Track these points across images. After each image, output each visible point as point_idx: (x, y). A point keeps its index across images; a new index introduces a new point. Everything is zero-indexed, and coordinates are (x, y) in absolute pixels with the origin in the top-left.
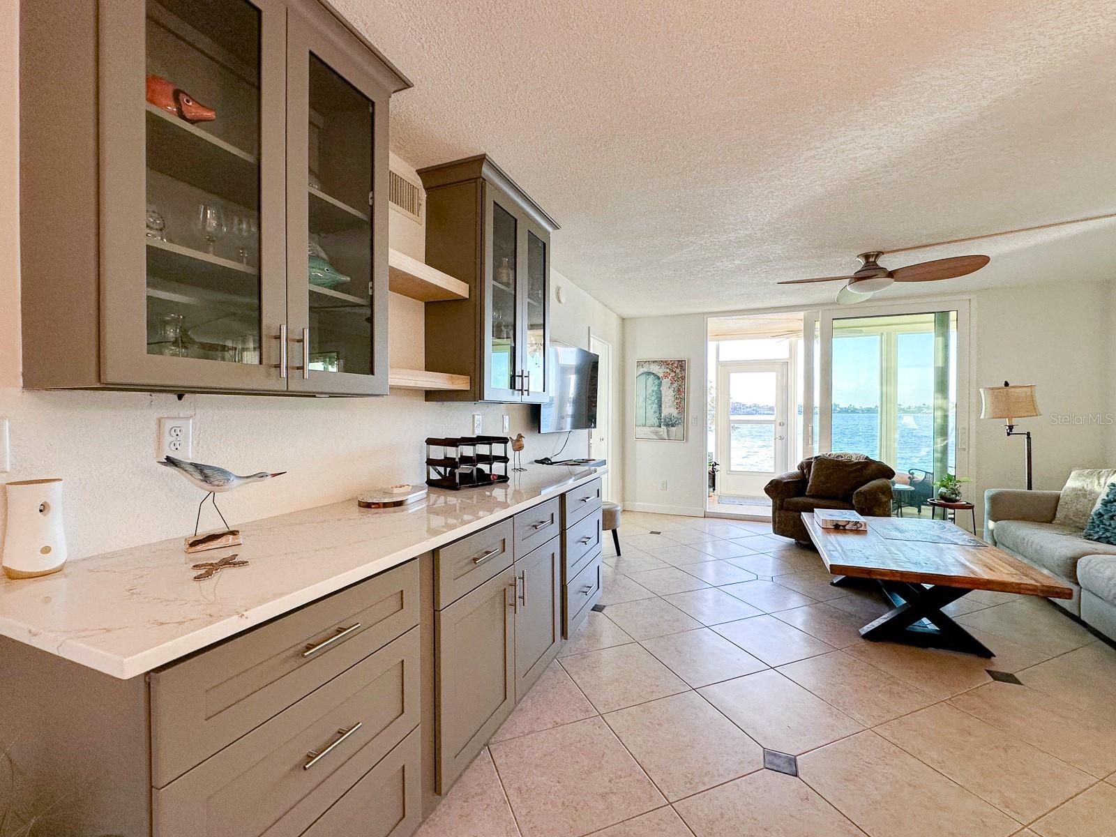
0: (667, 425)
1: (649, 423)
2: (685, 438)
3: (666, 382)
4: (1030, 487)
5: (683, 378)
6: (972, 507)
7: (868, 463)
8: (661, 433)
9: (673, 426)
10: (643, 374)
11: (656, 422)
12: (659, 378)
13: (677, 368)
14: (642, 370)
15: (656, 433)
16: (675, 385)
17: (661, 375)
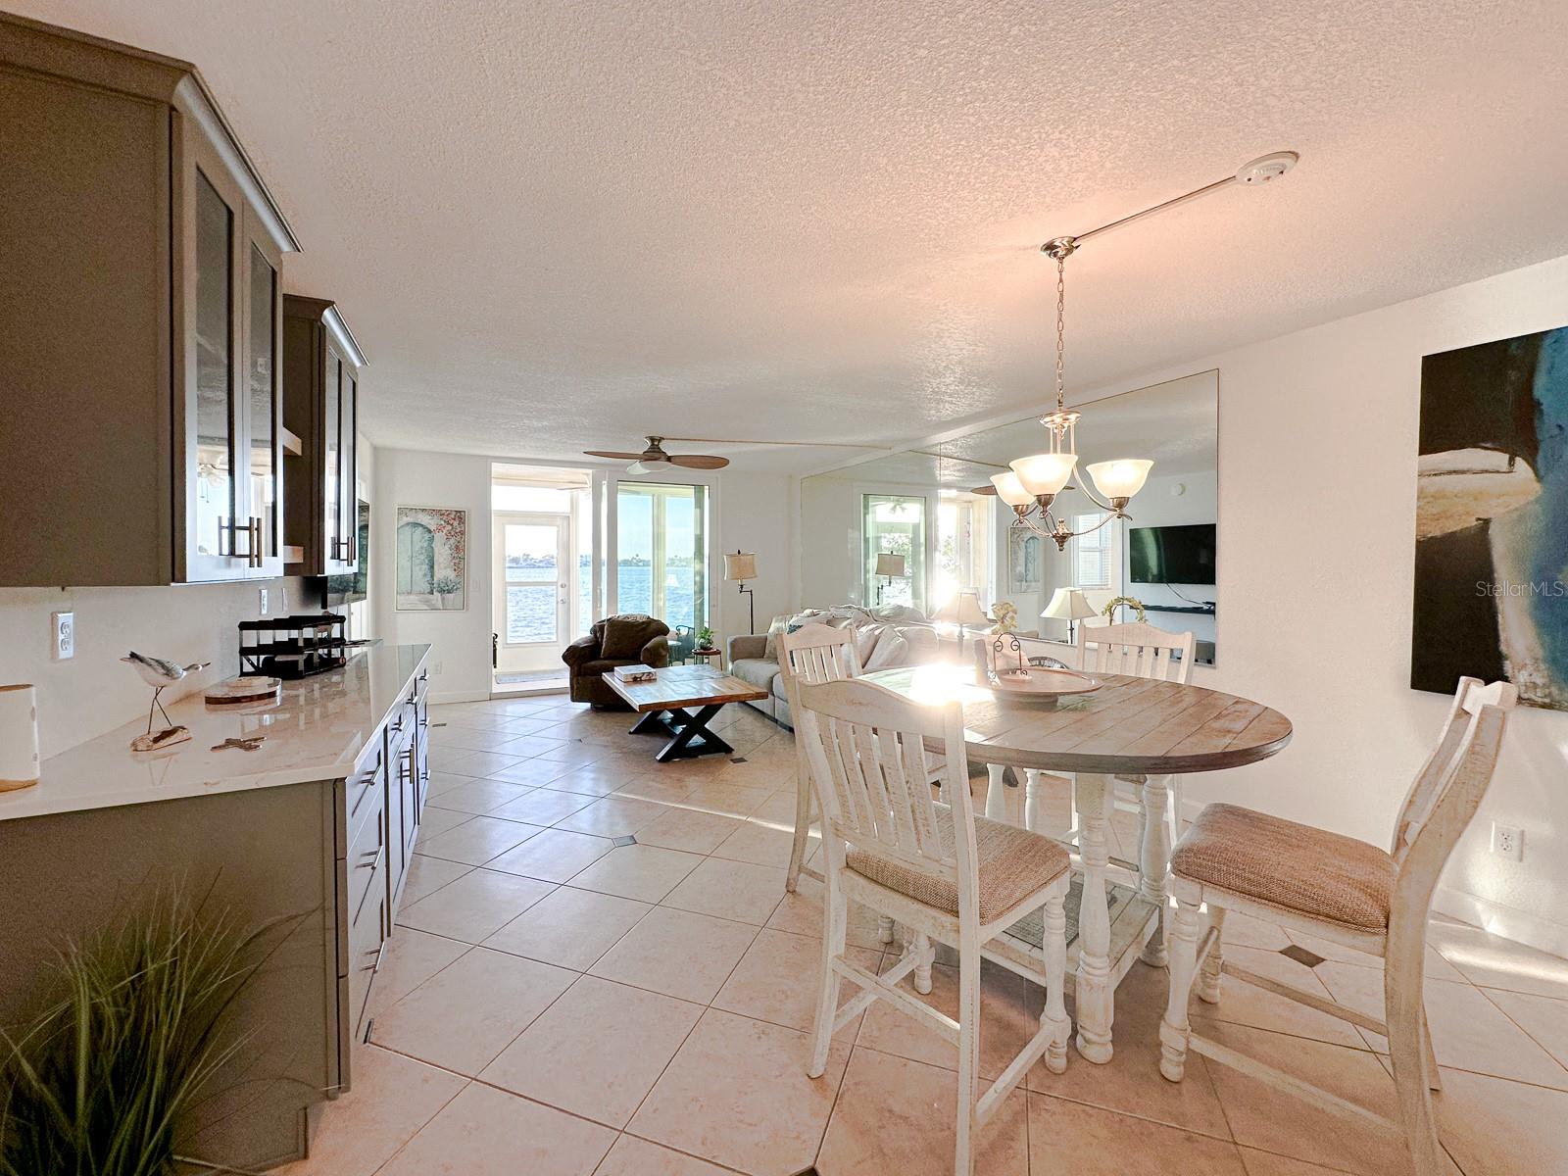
0: (442, 591)
1: (416, 588)
2: (464, 607)
3: (439, 537)
4: (752, 633)
5: (462, 533)
6: (720, 653)
7: (650, 622)
8: (433, 602)
9: (449, 592)
10: (408, 524)
11: (427, 588)
12: (430, 531)
13: (454, 519)
14: (406, 520)
15: (427, 602)
16: (452, 541)
17: (433, 528)
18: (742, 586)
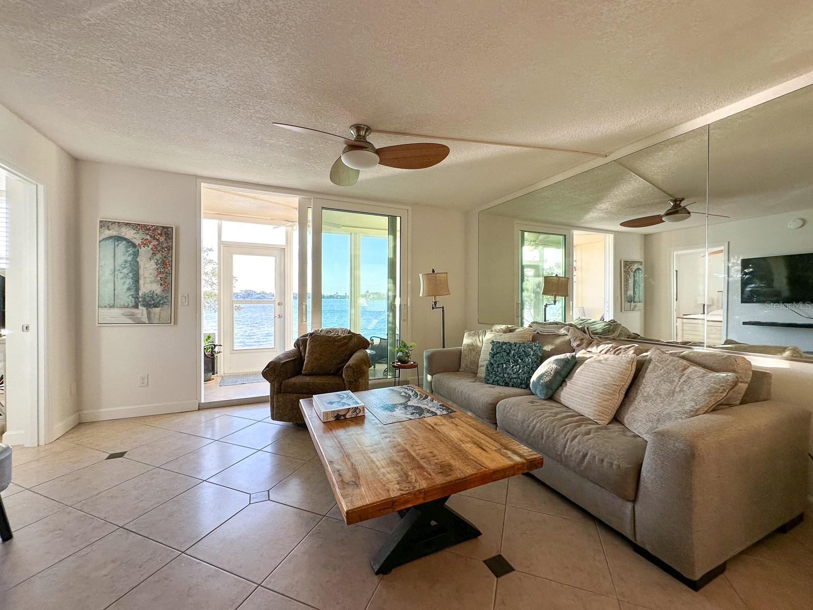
0: (148, 305)
1: (118, 302)
2: (173, 320)
3: (145, 252)
5: (170, 248)
6: (416, 366)
8: (139, 316)
9: (156, 306)
10: (110, 238)
11: (130, 301)
12: (134, 245)
13: (161, 235)
14: (108, 233)
15: (132, 316)
16: (159, 256)
17: (137, 242)
18: (435, 303)
